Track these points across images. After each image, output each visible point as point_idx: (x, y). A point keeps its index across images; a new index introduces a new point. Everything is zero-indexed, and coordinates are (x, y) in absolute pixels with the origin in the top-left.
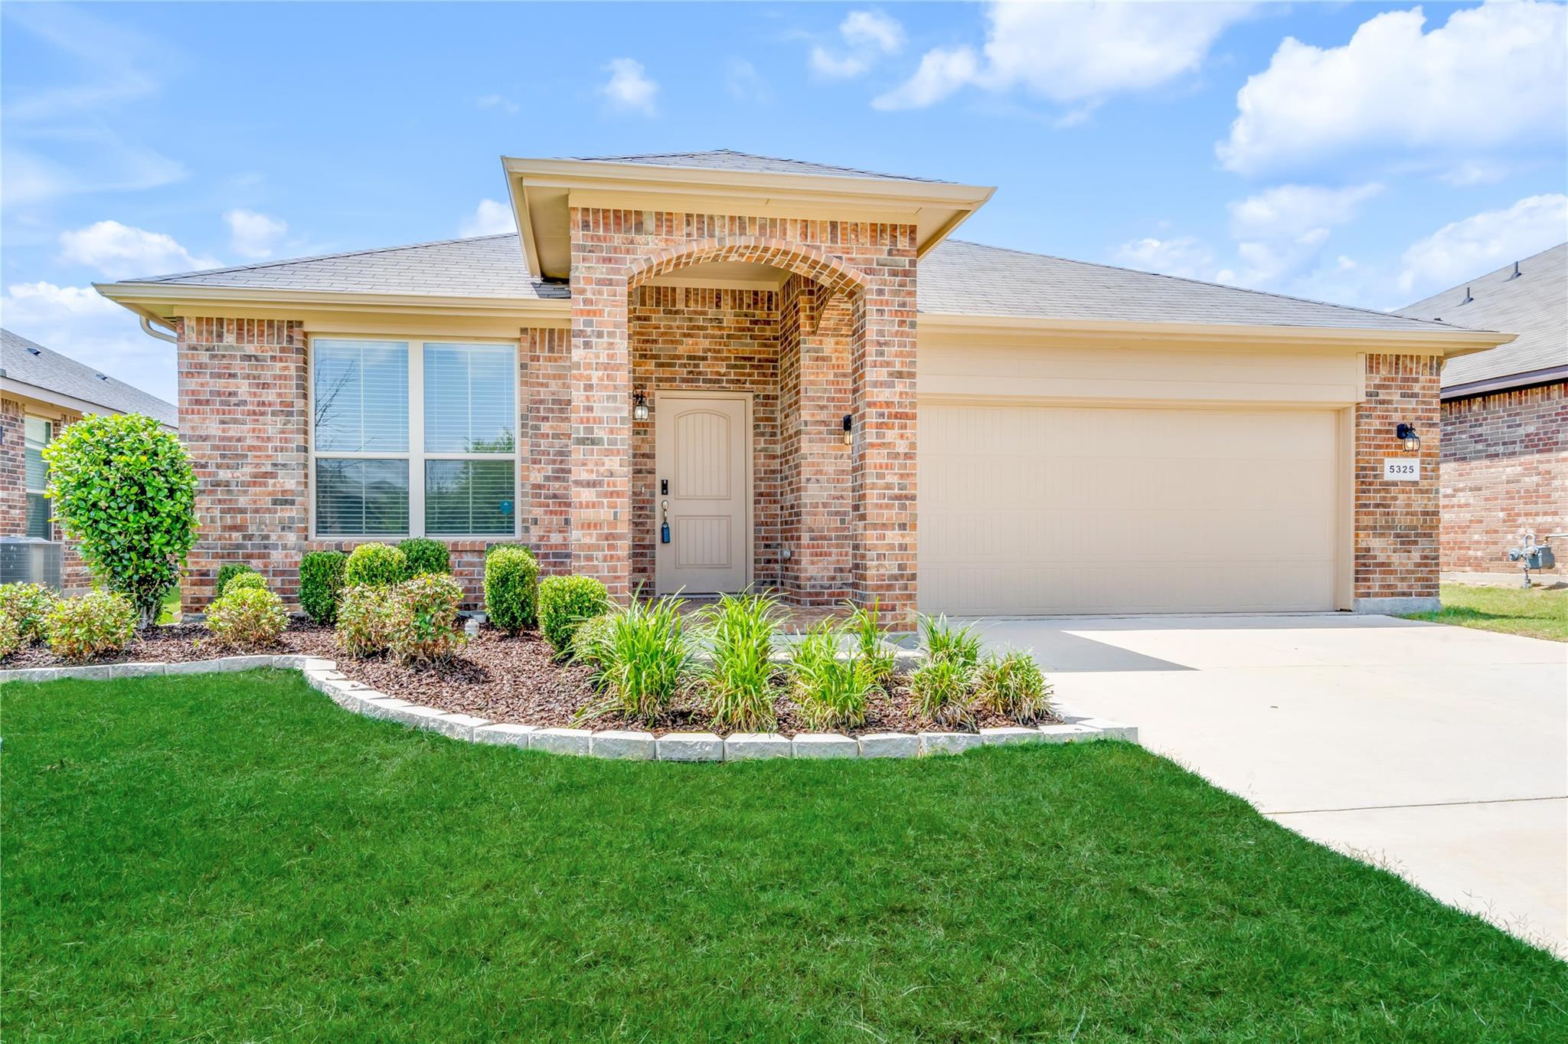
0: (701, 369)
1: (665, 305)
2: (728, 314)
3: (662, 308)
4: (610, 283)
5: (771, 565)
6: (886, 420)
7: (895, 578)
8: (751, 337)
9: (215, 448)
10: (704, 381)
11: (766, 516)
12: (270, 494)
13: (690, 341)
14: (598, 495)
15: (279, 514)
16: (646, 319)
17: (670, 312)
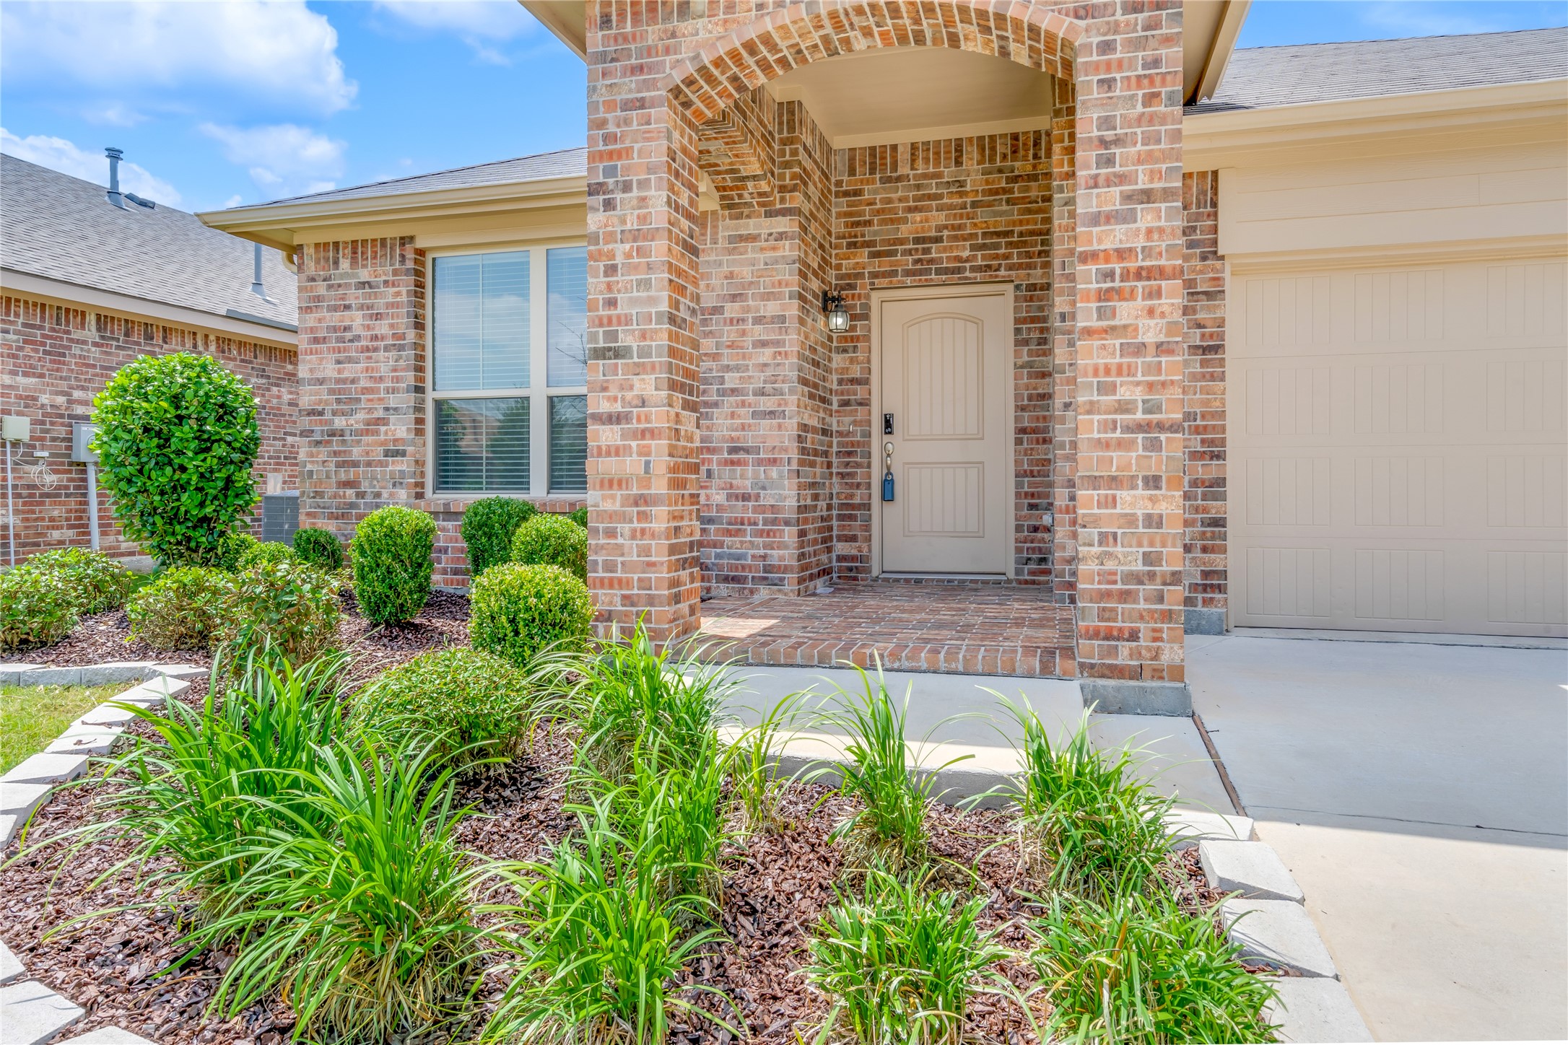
0: (934, 255)
1: (883, 170)
2: (973, 173)
3: (878, 176)
4: (642, 104)
5: (1039, 535)
6: (1117, 284)
7: (1137, 578)
8: (1008, 202)
9: (331, 392)
10: (938, 272)
11: (1031, 462)
12: (382, 444)
13: (918, 216)
14: (624, 436)
15: (390, 468)
16: (857, 193)
17: (889, 180)
